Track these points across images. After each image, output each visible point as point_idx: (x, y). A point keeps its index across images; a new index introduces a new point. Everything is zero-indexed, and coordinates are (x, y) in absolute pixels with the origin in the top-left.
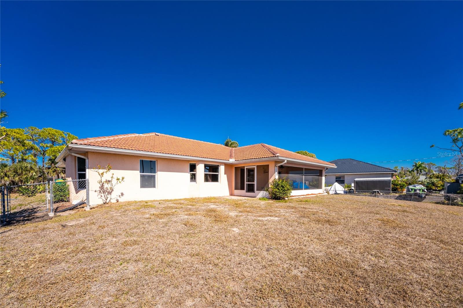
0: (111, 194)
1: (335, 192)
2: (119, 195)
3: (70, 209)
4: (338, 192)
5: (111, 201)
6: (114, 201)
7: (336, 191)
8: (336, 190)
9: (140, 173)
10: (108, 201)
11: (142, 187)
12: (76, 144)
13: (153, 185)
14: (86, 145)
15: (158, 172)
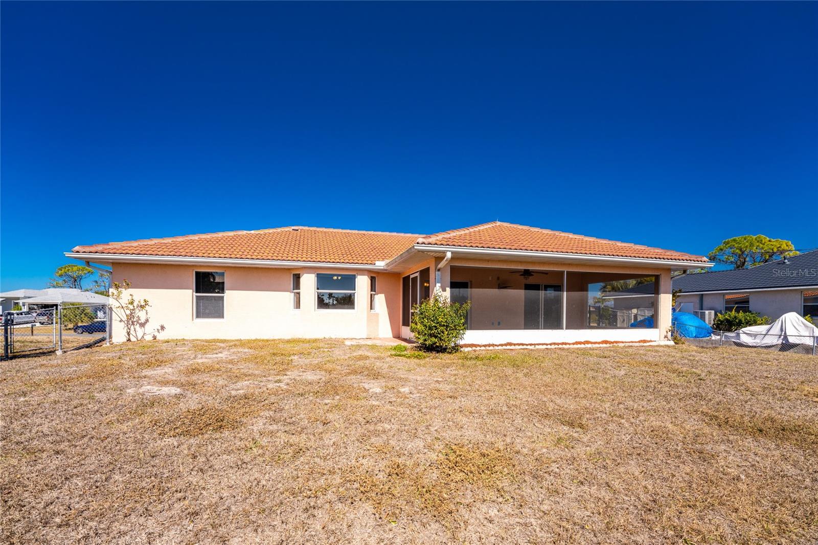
0: (144, 327)
1: (783, 340)
2: (158, 330)
3: (87, 347)
4: (792, 340)
5: (145, 337)
6: (149, 338)
7: (786, 337)
8: (788, 334)
9: (194, 293)
10: (139, 338)
11: (198, 316)
12: (78, 252)
13: (219, 314)
14: (96, 253)
15: (227, 291)
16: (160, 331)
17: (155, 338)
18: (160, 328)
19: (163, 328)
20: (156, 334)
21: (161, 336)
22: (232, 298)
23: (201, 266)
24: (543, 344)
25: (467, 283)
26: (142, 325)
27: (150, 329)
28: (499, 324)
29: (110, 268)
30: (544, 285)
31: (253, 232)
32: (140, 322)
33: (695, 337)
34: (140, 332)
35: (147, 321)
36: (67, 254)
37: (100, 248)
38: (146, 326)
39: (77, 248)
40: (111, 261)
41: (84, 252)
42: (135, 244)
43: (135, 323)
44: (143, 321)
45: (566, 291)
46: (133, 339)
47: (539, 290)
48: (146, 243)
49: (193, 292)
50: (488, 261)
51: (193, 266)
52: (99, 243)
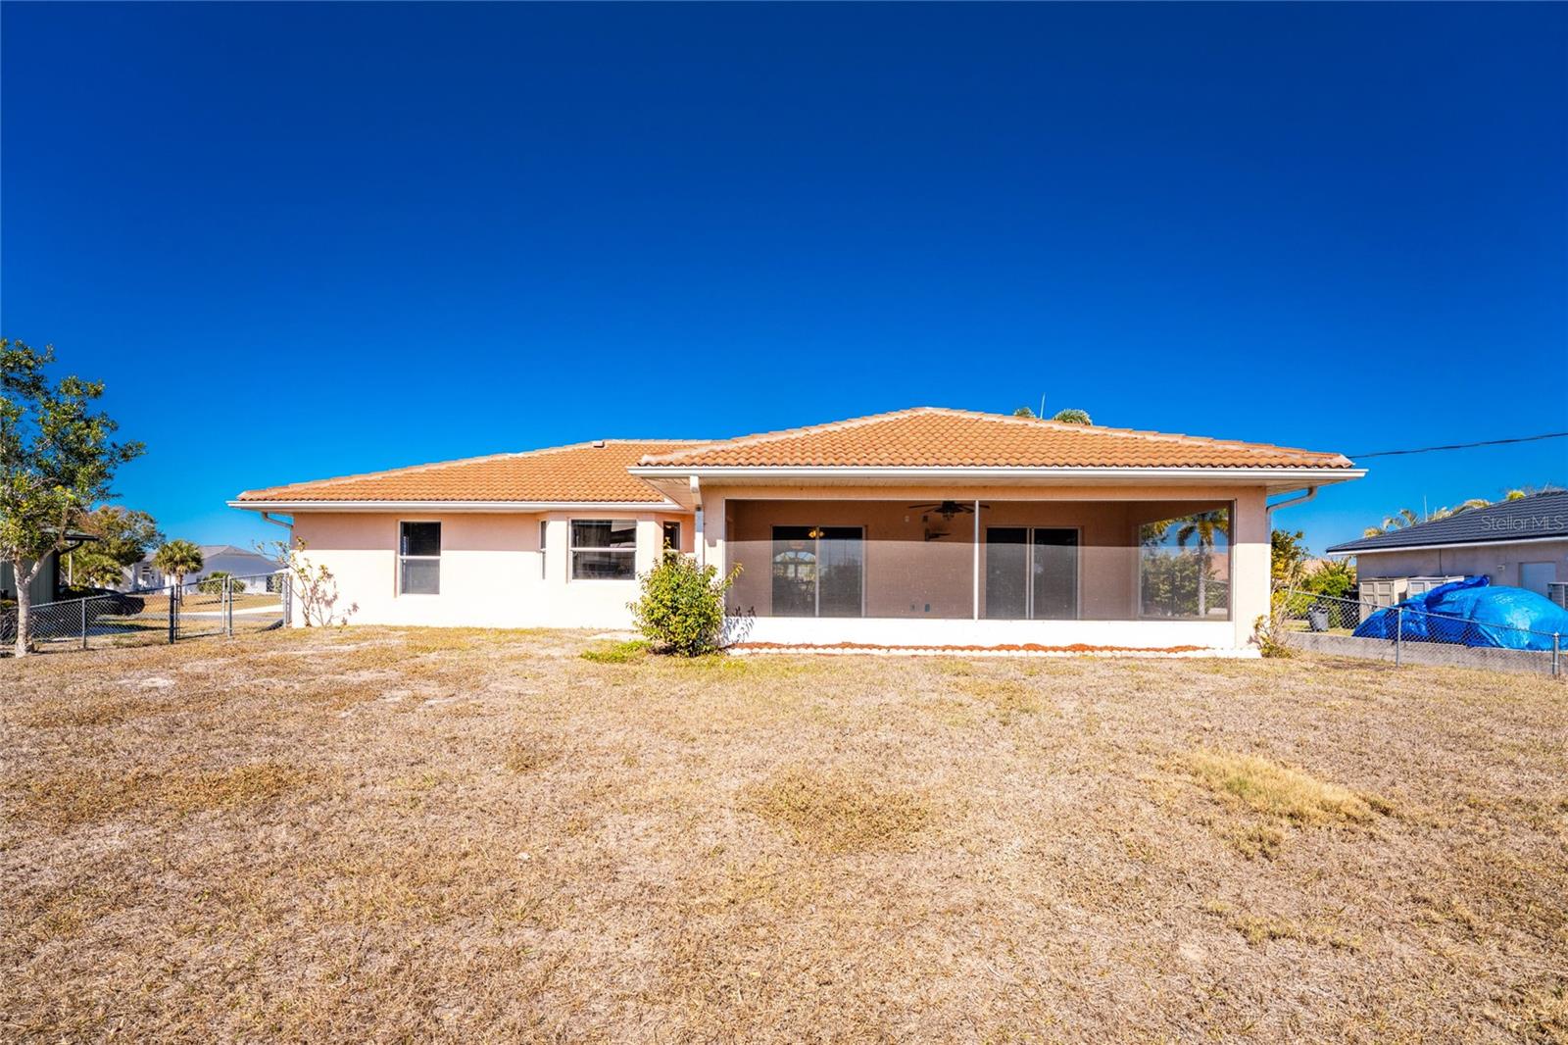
0: (331, 606)
2: (349, 610)
5: (332, 621)
6: (337, 622)
9: (399, 556)
10: (325, 622)
11: (404, 590)
12: (243, 500)
13: (434, 588)
14: (265, 499)
15: (442, 552)
16: (352, 612)
17: (345, 622)
18: (351, 608)
19: (355, 607)
20: (347, 617)
21: (354, 620)
22: (451, 561)
23: (407, 514)
24: (907, 648)
25: (860, 530)
26: (329, 603)
27: (339, 609)
28: (927, 608)
29: (290, 520)
30: (1036, 530)
31: (521, 455)
32: (326, 598)
33: (1529, 646)
34: (326, 613)
35: (335, 597)
36: (231, 503)
37: (273, 493)
38: (334, 605)
39: (243, 495)
40: (291, 511)
41: (251, 500)
42: (326, 484)
43: (320, 600)
44: (329, 597)
45: (980, 542)
46: (315, 623)
47: (1025, 542)
48: (340, 482)
49: (396, 553)
50: (801, 488)
51: (397, 514)
52: (274, 486)
